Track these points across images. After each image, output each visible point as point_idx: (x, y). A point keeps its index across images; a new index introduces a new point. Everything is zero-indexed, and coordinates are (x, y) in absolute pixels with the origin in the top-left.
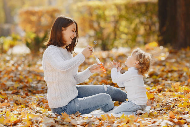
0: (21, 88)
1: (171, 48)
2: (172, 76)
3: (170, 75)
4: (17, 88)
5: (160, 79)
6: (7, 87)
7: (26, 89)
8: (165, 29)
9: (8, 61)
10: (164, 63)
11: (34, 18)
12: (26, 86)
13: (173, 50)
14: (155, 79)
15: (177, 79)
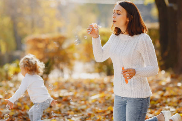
0: (16, 116)
1: (172, 72)
2: (170, 101)
3: (169, 100)
4: (13, 115)
5: (158, 105)
6: (2, 115)
7: (21, 117)
8: (166, 54)
9: (11, 88)
10: (164, 88)
11: (41, 45)
12: (21, 114)
13: (174, 75)
14: (153, 104)
15: (175, 104)
